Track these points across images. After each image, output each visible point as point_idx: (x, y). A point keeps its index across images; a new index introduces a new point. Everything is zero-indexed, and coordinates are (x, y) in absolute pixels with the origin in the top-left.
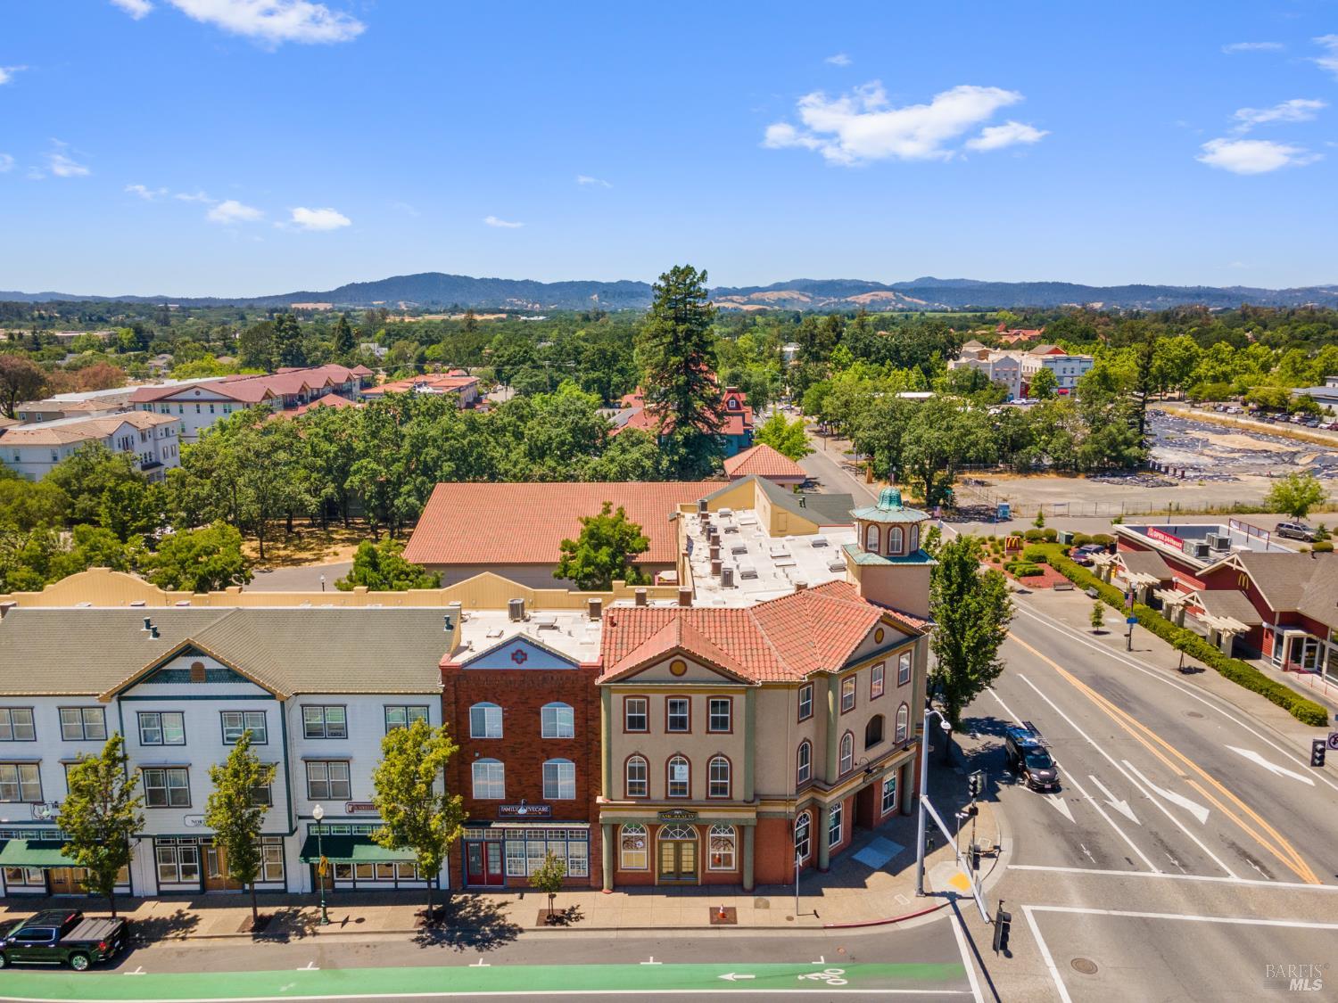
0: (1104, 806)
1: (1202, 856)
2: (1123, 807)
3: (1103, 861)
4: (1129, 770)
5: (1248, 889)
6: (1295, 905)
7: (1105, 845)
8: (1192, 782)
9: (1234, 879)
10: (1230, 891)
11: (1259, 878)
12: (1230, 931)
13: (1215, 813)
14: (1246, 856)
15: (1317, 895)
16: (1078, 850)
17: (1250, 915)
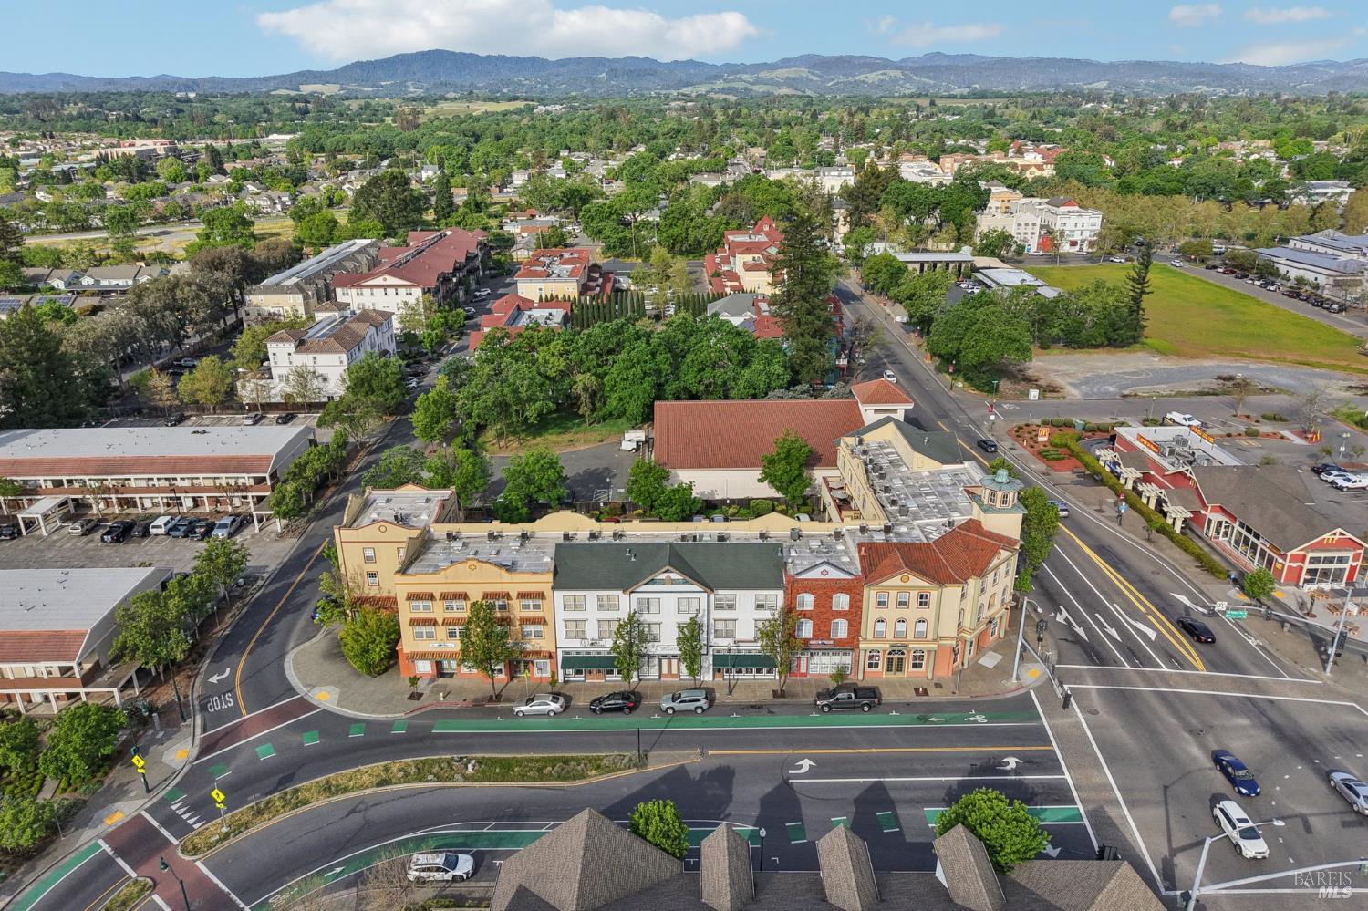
0: (1105, 633)
1: (1151, 658)
2: (1113, 632)
3: (1102, 662)
4: (1116, 609)
5: (1171, 674)
6: (1191, 682)
7: (1103, 654)
8: (1150, 617)
9: (1165, 669)
10: (1162, 676)
11: (1176, 668)
12: (1162, 696)
13: (1159, 635)
14: (1171, 657)
15: (1204, 677)
16: (1090, 657)
17: (1170, 687)
